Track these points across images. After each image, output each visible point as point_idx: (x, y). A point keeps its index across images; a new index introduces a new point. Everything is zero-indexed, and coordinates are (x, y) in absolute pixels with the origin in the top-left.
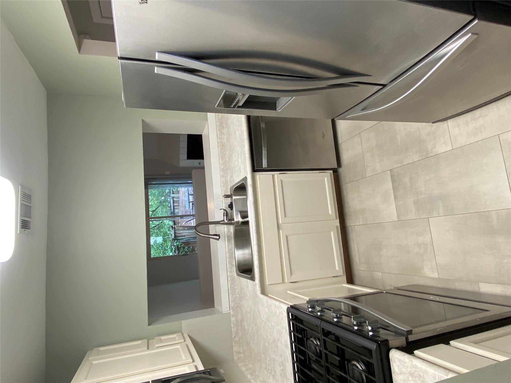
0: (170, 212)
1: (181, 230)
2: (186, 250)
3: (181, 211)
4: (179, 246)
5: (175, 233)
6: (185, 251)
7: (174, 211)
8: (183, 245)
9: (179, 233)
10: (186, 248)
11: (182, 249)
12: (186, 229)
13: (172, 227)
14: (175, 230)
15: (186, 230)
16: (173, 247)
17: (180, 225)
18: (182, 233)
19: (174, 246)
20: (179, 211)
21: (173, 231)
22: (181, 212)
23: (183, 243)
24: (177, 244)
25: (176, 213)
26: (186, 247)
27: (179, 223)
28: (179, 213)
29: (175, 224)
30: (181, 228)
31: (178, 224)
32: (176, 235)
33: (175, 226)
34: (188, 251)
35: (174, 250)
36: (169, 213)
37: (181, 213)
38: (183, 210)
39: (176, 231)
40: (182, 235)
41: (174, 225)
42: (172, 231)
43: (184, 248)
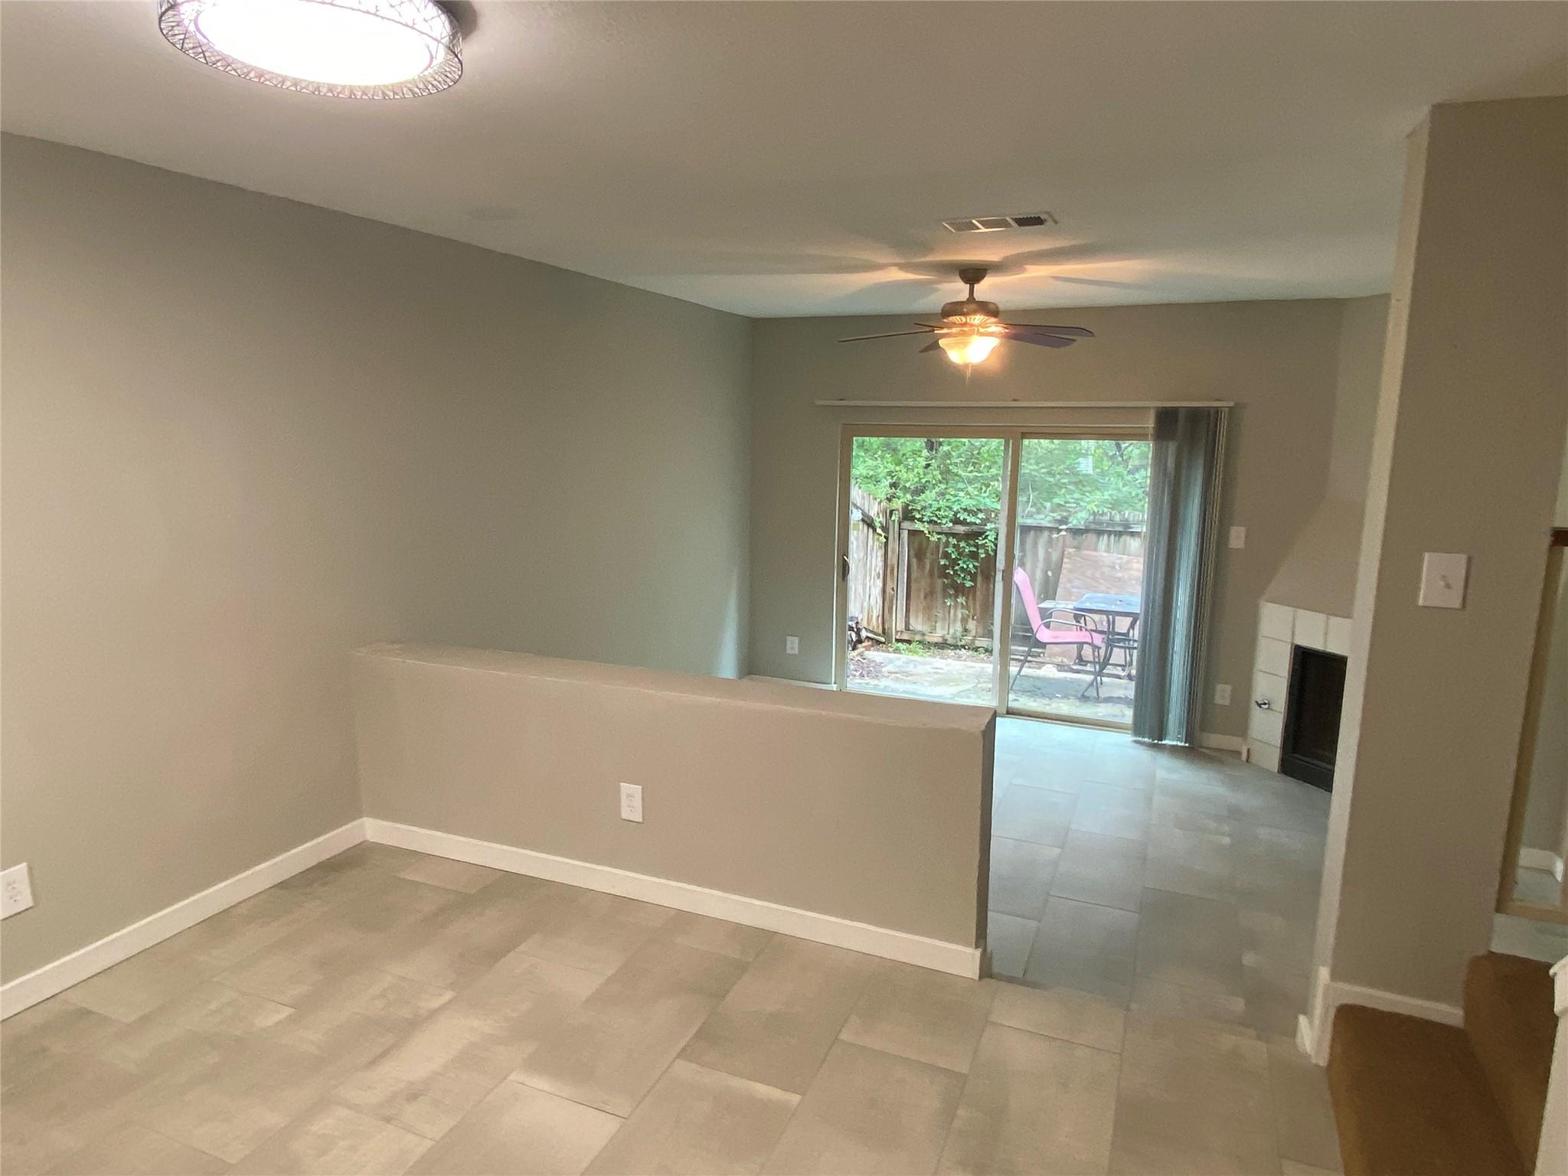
0: (1131, 519)
1: (1048, 555)
2: (961, 565)
3: (1128, 562)
4: (984, 539)
5: (1039, 529)
6: (956, 559)
7: (1133, 534)
8: (983, 556)
9: (1035, 545)
10: (971, 566)
11: (967, 550)
12: (1050, 573)
13: (1064, 521)
14: (1050, 529)
15: (1046, 572)
16: (981, 515)
17: (1070, 553)
18: (1035, 554)
19: (985, 521)
20: (1129, 555)
21: (1049, 522)
22: (1124, 561)
23: (992, 554)
24: (987, 534)
25: (1125, 542)
26: (976, 564)
27: (1078, 548)
28: (1124, 554)
29: (1076, 532)
30: (1055, 556)
31: (1075, 543)
32: (1032, 533)
33: (1063, 533)
34: (955, 571)
35: (968, 521)
36: (1126, 515)
37: (1118, 561)
38: (1132, 572)
39: (1046, 534)
40: (1029, 554)
41: (1066, 530)
42: (1048, 518)
43: (974, 556)
